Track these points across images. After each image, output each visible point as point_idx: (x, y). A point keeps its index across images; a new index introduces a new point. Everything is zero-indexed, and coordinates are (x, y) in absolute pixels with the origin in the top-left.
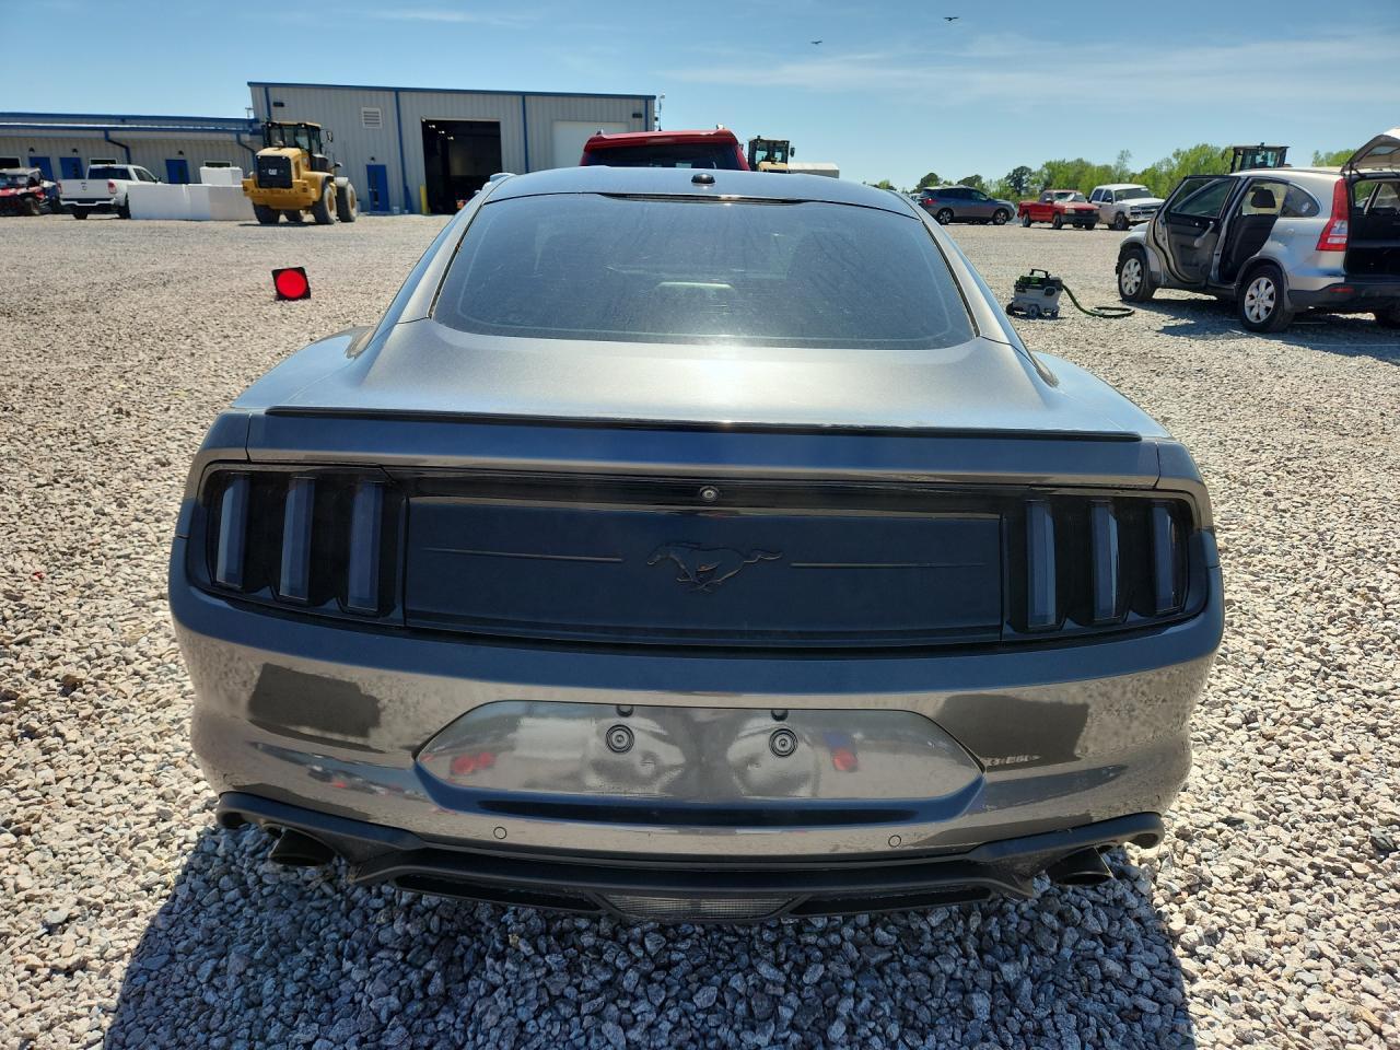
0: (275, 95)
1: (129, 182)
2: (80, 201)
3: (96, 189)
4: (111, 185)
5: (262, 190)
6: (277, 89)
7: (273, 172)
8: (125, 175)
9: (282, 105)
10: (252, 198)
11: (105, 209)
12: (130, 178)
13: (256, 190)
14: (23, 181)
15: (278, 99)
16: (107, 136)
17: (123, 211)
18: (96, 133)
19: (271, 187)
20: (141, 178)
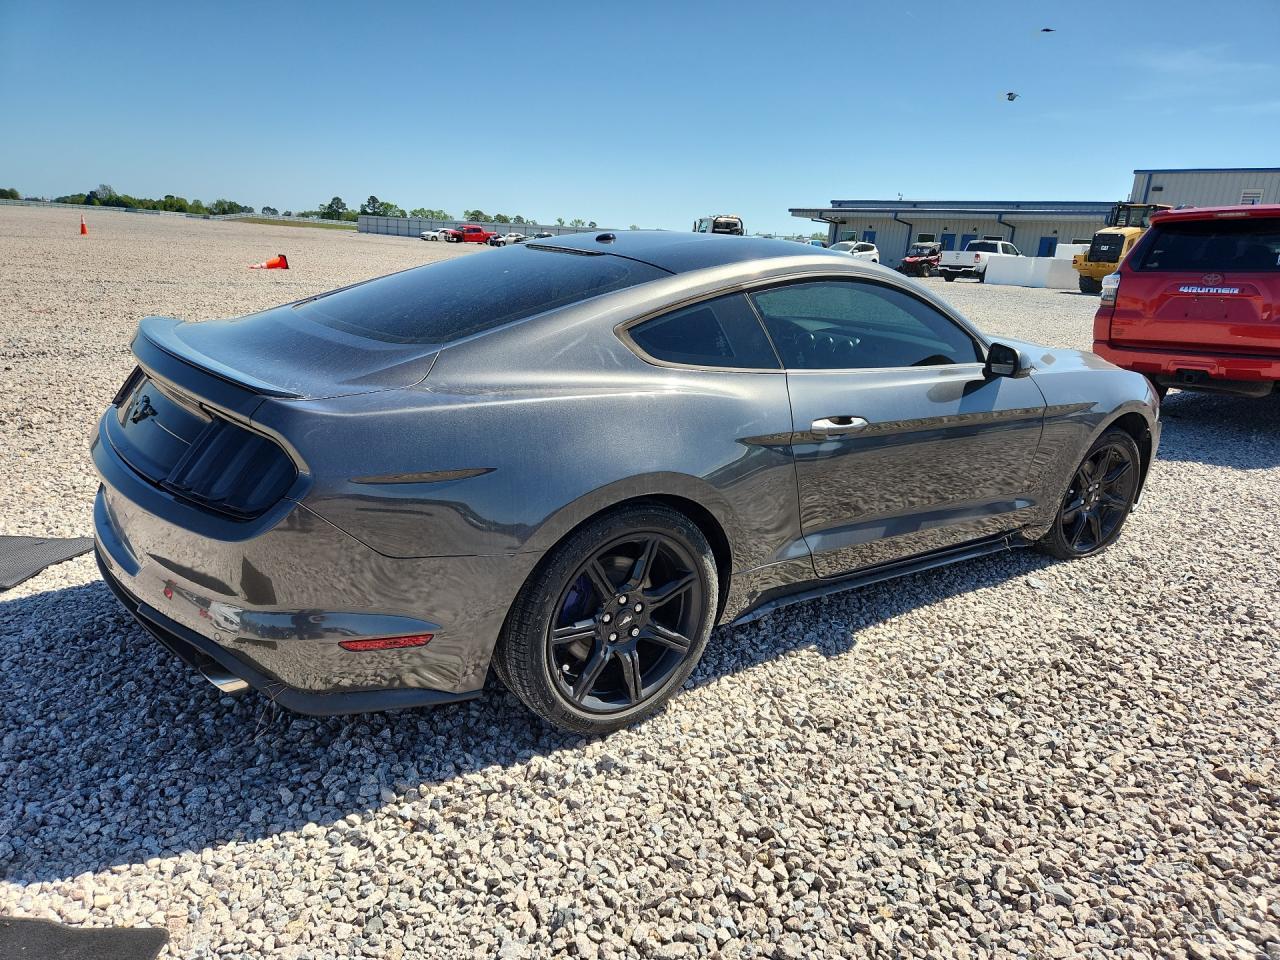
0: (1157, 181)
1: (994, 254)
2: (951, 267)
3: (965, 258)
4: (977, 256)
5: (1089, 264)
6: (1161, 176)
7: (1105, 248)
8: (993, 249)
9: (1160, 189)
10: (1079, 270)
11: (968, 274)
12: (996, 251)
13: (1084, 263)
14: (927, 252)
15: (1158, 184)
16: (1000, 218)
17: (980, 276)
18: (993, 216)
19: (1099, 260)
20: (1006, 250)
